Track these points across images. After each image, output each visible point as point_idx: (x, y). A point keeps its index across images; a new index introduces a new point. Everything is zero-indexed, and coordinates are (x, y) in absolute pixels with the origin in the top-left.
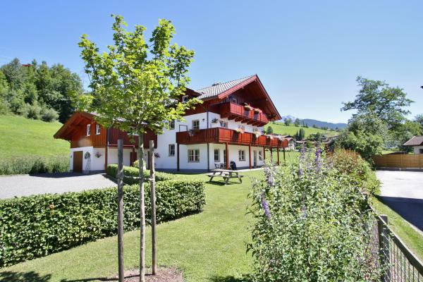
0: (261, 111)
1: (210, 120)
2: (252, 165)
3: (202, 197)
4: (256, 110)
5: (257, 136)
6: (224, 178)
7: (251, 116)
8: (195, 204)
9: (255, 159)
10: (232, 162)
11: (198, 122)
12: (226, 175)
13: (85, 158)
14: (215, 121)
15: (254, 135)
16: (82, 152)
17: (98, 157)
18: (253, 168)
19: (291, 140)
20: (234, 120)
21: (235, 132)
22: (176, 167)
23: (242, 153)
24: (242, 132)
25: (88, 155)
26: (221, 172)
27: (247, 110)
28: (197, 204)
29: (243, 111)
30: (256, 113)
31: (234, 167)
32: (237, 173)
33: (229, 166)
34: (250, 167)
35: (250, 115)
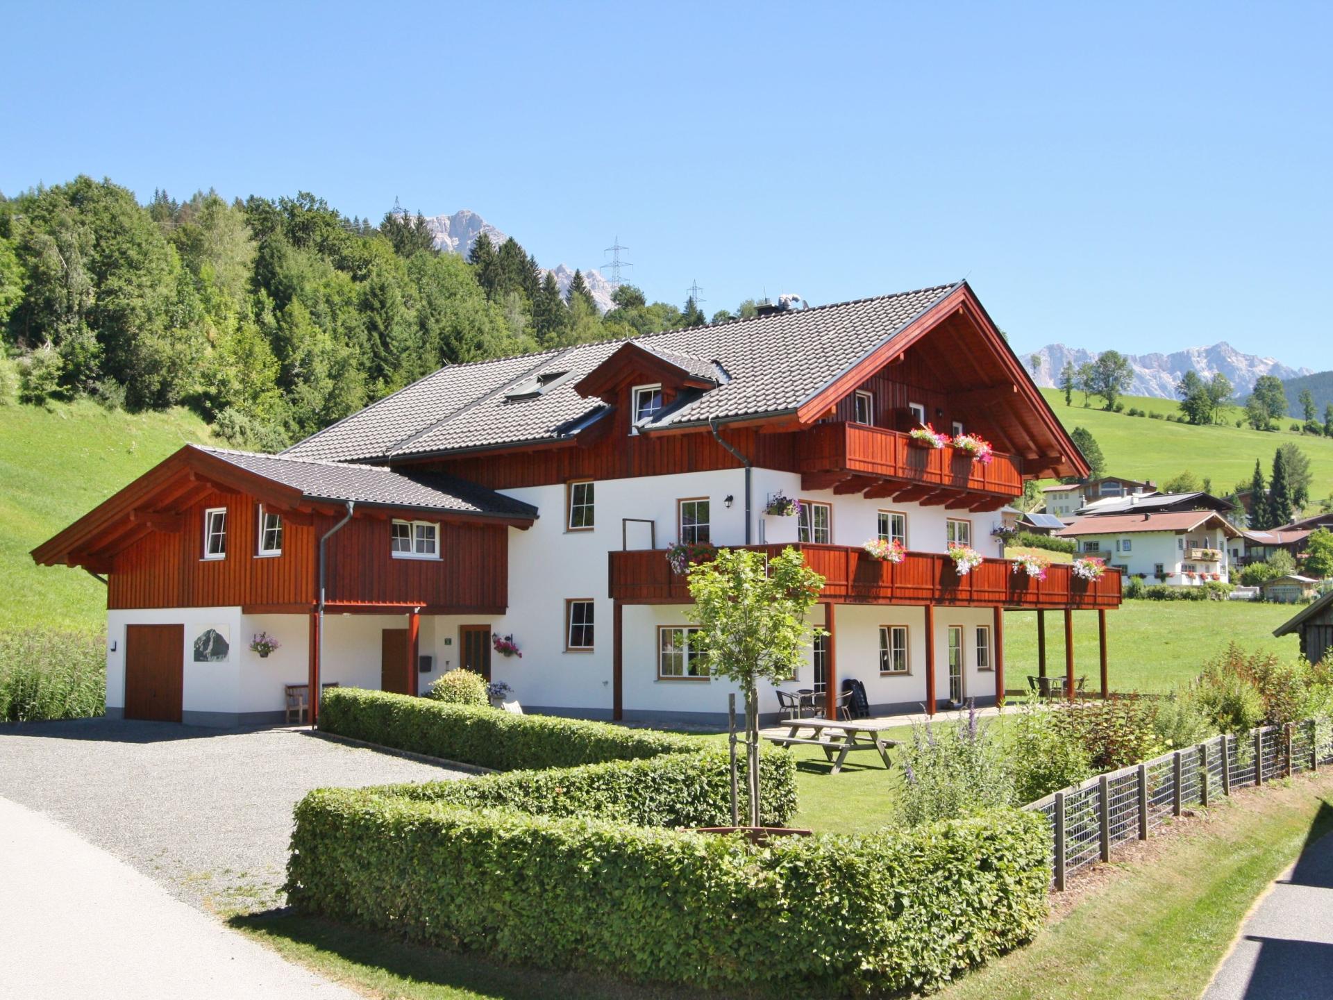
0: (982, 448)
1: (759, 504)
2: (942, 691)
3: (790, 792)
4: (963, 441)
5: (963, 568)
6: (829, 750)
7: (938, 472)
8: (775, 809)
9: (956, 669)
10: (848, 684)
11: (704, 507)
12: (834, 738)
13: (199, 656)
14: (779, 507)
15: (948, 563)
16: (178, 630)
17: (264, 654)
18: (946, 706)
19: (1212, 525)
20: (860, 495)
21: (863, 555)
22: (610, 705)
23: (893, 640)
24: (896, 558)
25: (214, 646)
26: (818, 729)
27: (920, 448)
28: (779, 809)
29: (903, 453)
30: (961, 457)
31: (857, 704)
32: (873, 734)
33: (838, 702)
34: (931, 705)
35: (933, 467)
